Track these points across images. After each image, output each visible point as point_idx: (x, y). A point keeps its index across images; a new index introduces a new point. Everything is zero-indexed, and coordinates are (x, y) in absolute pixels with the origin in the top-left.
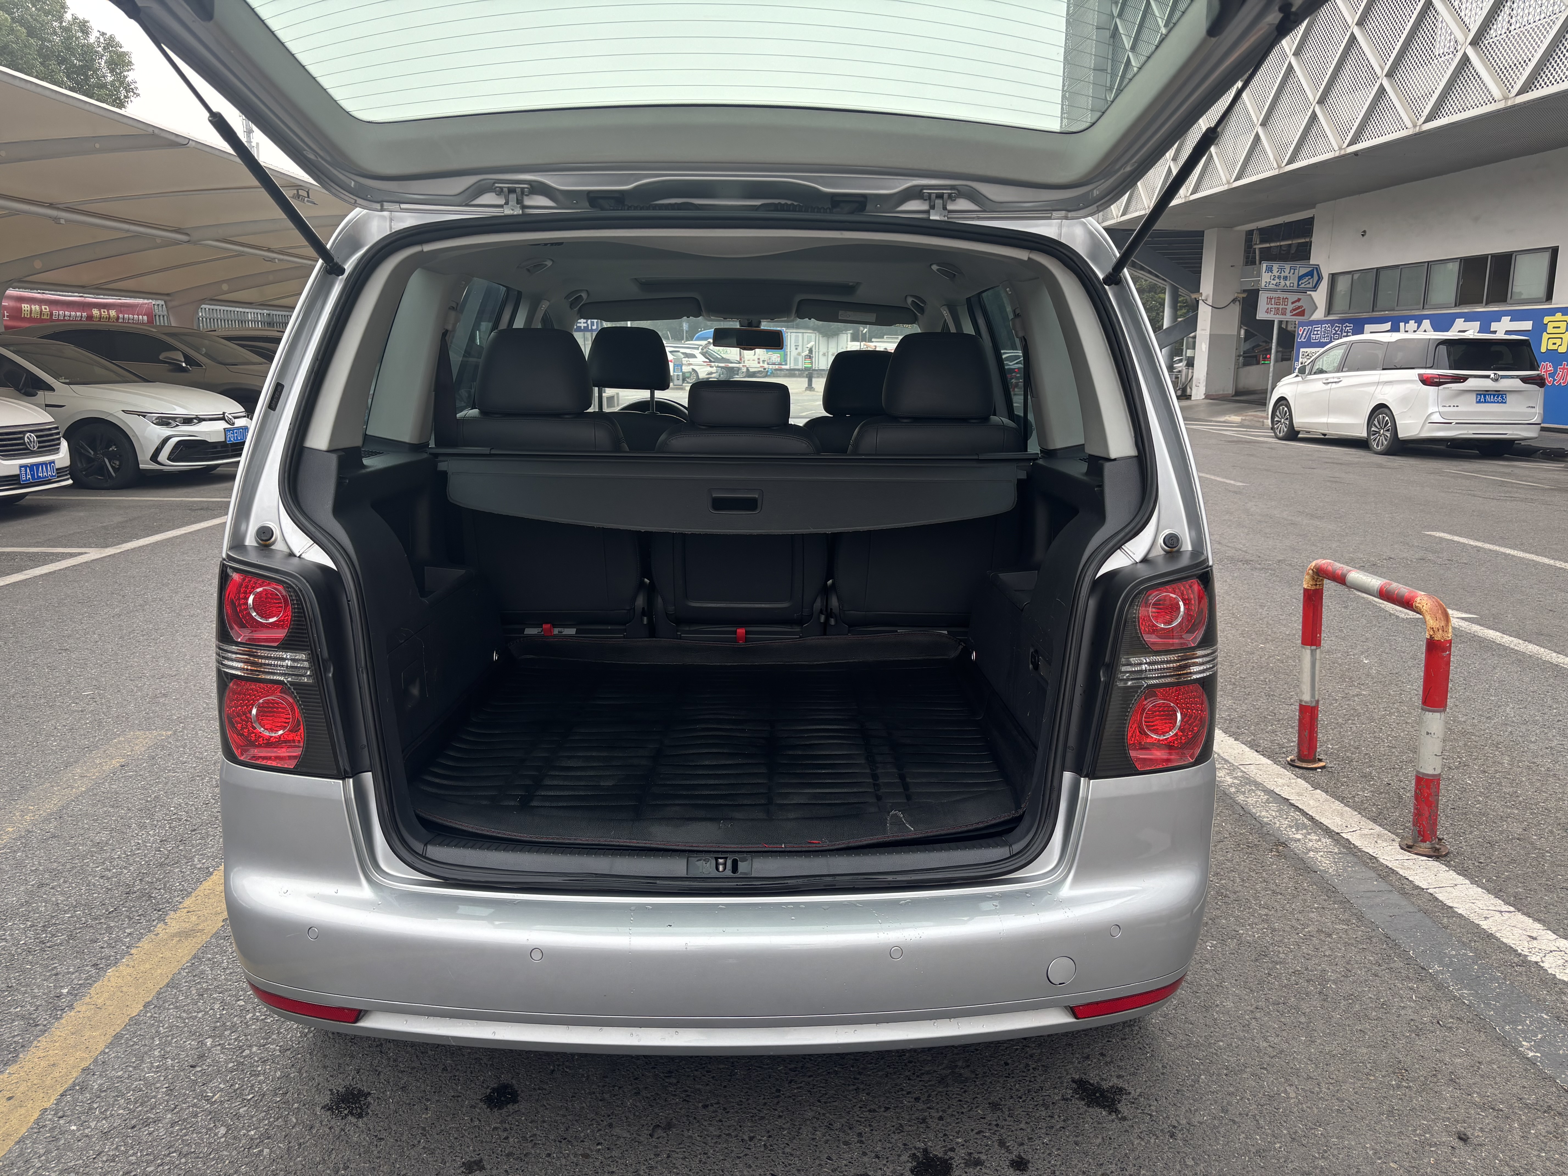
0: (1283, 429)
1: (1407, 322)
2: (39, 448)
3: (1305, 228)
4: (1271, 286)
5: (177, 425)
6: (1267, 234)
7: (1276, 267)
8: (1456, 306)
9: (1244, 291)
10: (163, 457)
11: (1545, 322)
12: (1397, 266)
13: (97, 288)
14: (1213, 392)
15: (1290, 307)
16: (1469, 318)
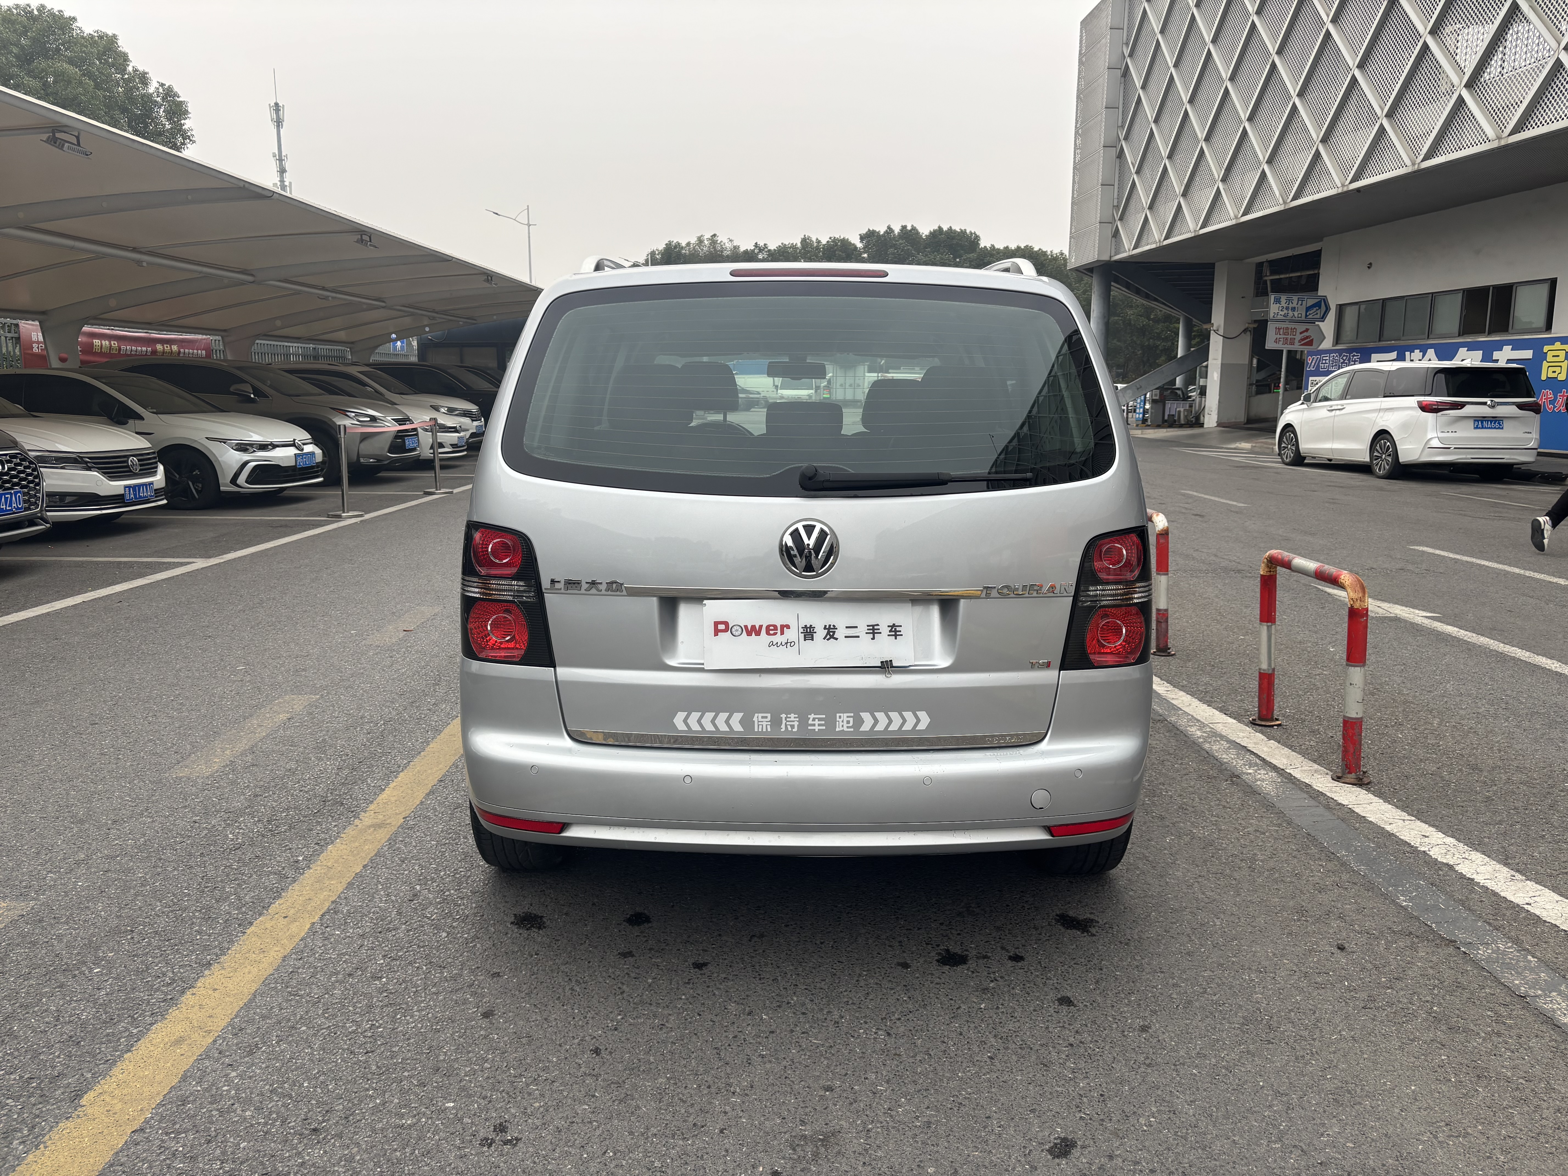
0: (1289, 454)
1: (1412, 351)
2: (140, 470)
3: (1313, 260)
4: (1279, 317)
5: (254, 451)
6: (1277, 266)
7: (1283, 298)
8: (1459, 335)
9: (1255, 321)
10: (242, 480)
11: (1545, 351)
12: (1403, 297)
13: (163, 325)
14: (1225, 420)
15: (1298, 337)
16: (1471, 347)
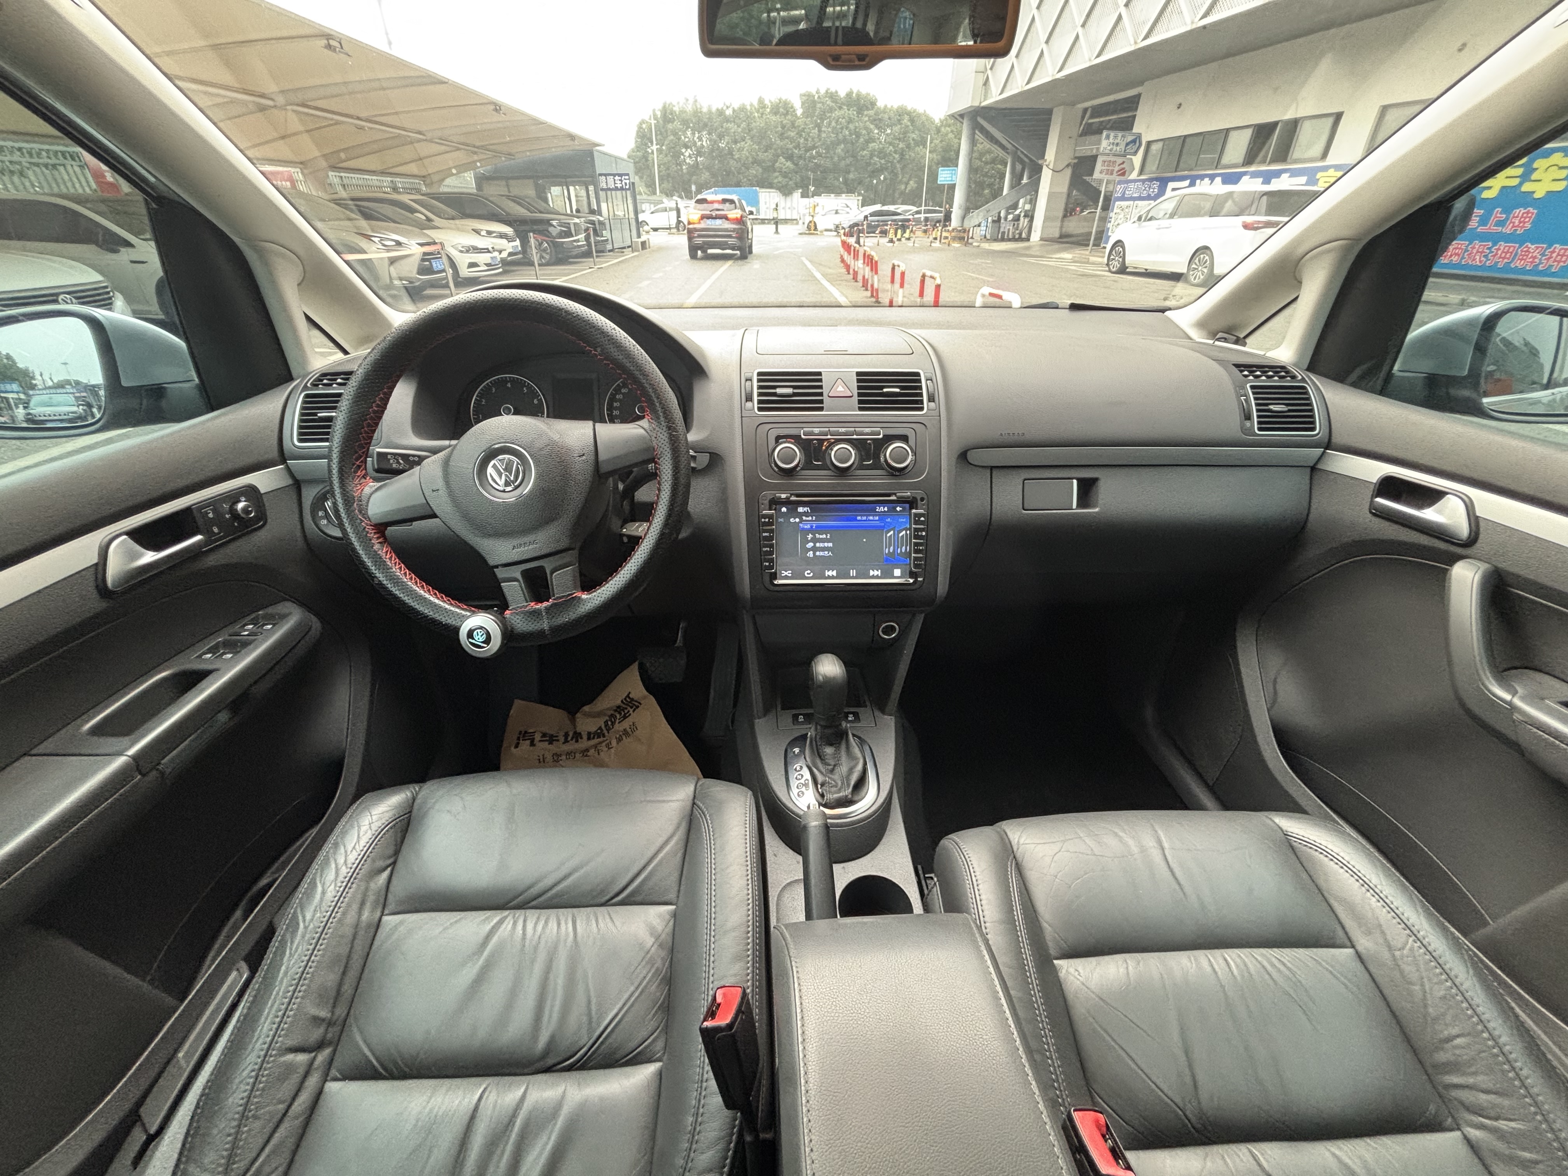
0: (1116, 265)
1: (1202, 180)
3: (1133, 103)
4: (1107, 151)
6: (1098, 111)
7: (1112, 134)
8: (1243, 165)
9: (1076, 158)
11: (1318, 177)
12: (1201, 134)
14: (1045, 236)
15: (1117, 168)
16: (1254, 175)
